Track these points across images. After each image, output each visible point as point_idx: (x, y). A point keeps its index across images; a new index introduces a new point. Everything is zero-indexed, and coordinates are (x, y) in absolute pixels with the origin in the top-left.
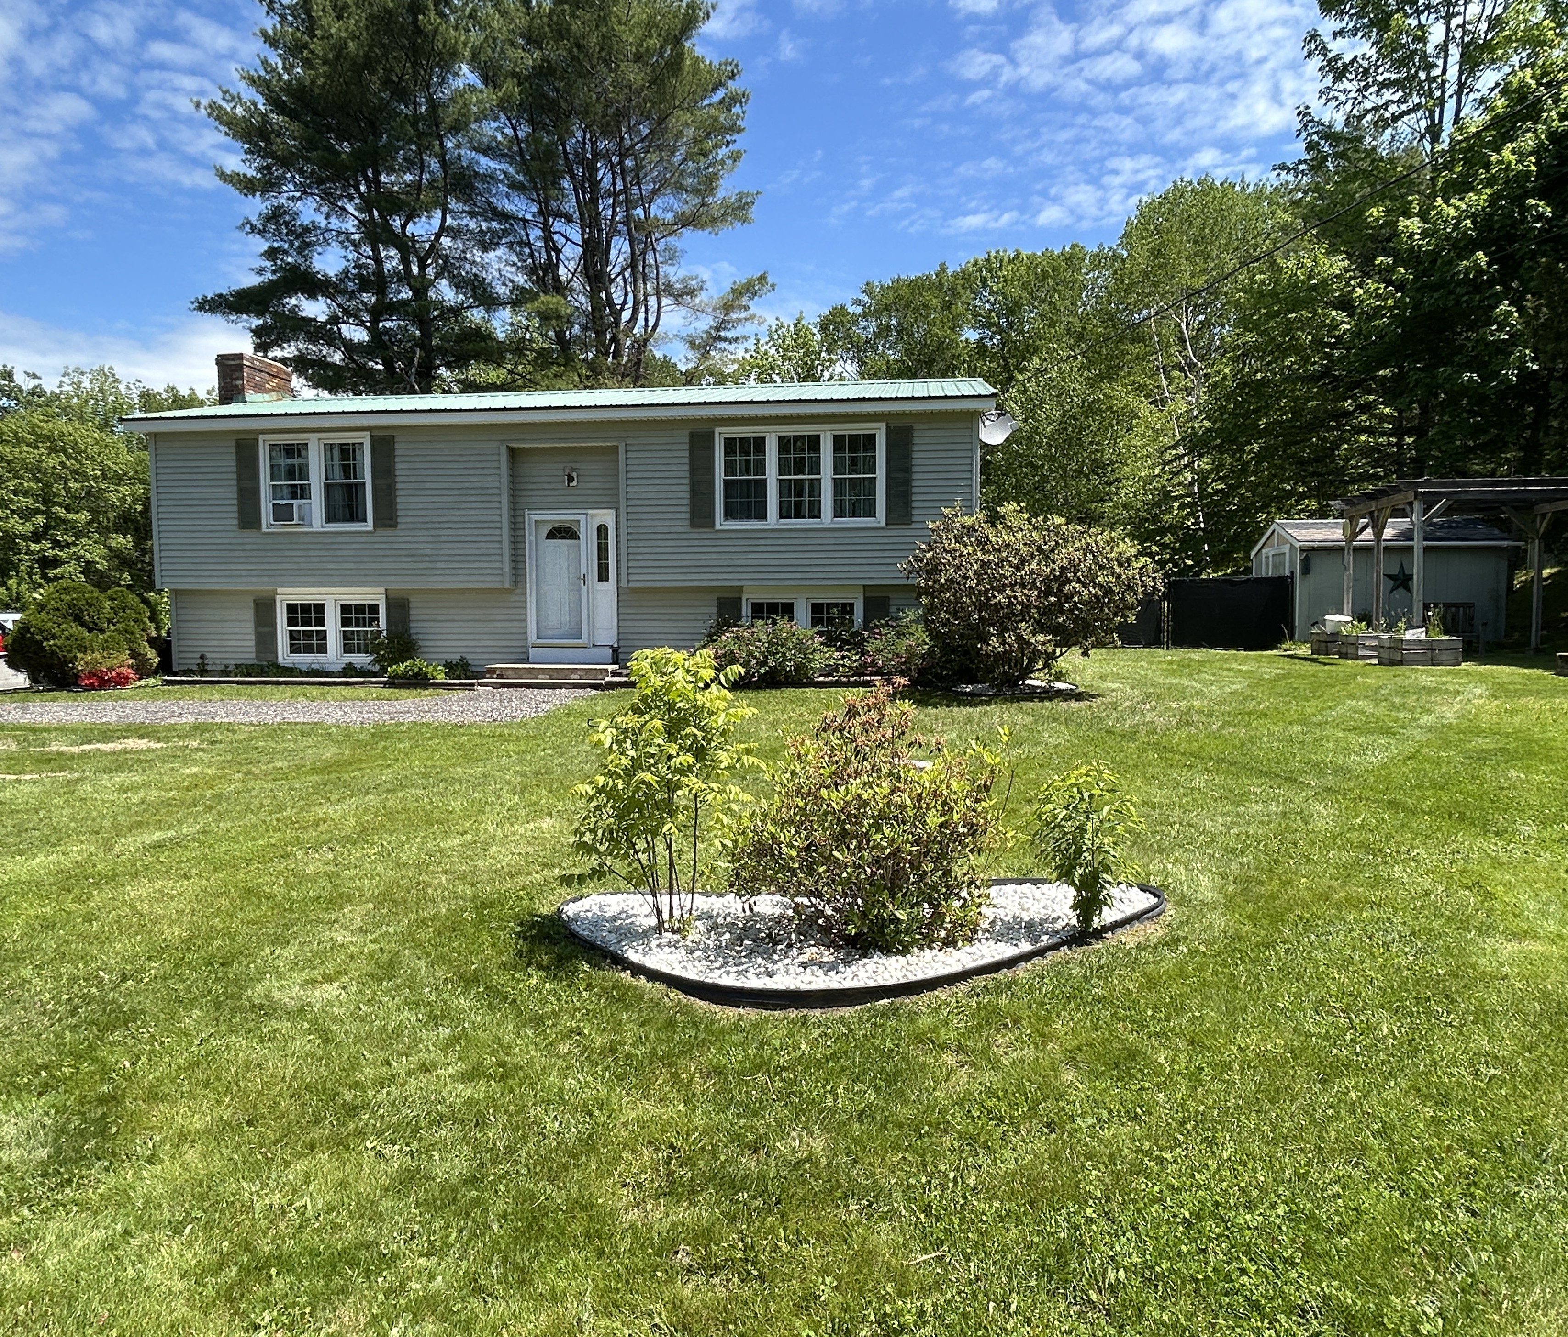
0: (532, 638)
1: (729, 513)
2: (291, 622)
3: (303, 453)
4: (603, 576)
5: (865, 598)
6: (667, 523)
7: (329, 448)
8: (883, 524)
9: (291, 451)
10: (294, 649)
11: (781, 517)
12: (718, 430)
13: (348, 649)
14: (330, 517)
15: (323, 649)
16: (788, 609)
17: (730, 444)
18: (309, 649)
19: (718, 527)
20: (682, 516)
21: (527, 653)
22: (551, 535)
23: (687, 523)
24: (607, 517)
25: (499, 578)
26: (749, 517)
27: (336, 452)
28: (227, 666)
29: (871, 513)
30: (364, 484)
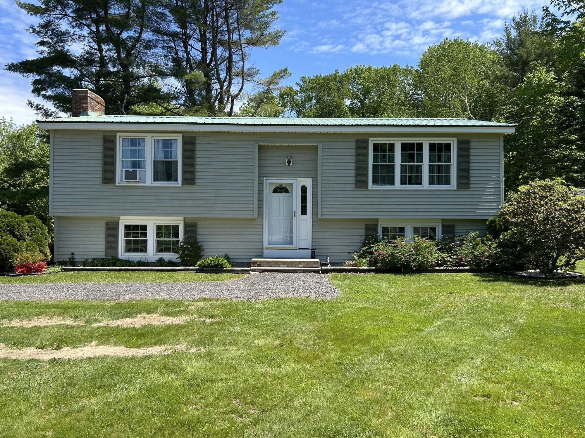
0: (266, 244)
1: (375, 182)
2: (127, 235)
3: (142, 144)
4: (304, 211)
5: (442, 225)
6: (343, 186)
7: (157, 141)
8: (455, 188)
9: (134, 142)
10: (128, 250)
11: (402, 183)
12: (371, 139)
13: (160, 250)
14: (156, 179)
15: (144, 250)
16: (402, 230)
17: (376, 147)
18: (136, 250)
19: (370, 188)
20: (351, 182)
21: (262, 252)
22: (276, 191)
23: (353, 186)
24: (308, 183)
25: (252, 213)
26: (385, 183)
27: (161, 145)
28: (87, 259)
29: (448, 182)
30: (177, 161)
